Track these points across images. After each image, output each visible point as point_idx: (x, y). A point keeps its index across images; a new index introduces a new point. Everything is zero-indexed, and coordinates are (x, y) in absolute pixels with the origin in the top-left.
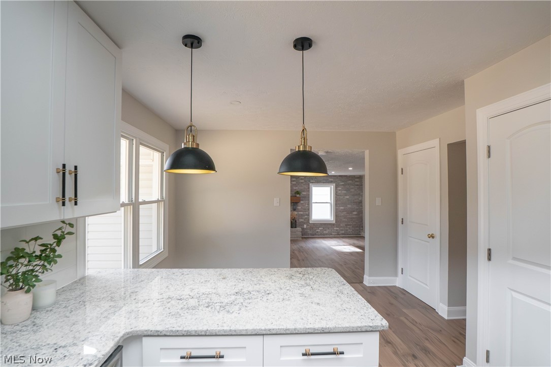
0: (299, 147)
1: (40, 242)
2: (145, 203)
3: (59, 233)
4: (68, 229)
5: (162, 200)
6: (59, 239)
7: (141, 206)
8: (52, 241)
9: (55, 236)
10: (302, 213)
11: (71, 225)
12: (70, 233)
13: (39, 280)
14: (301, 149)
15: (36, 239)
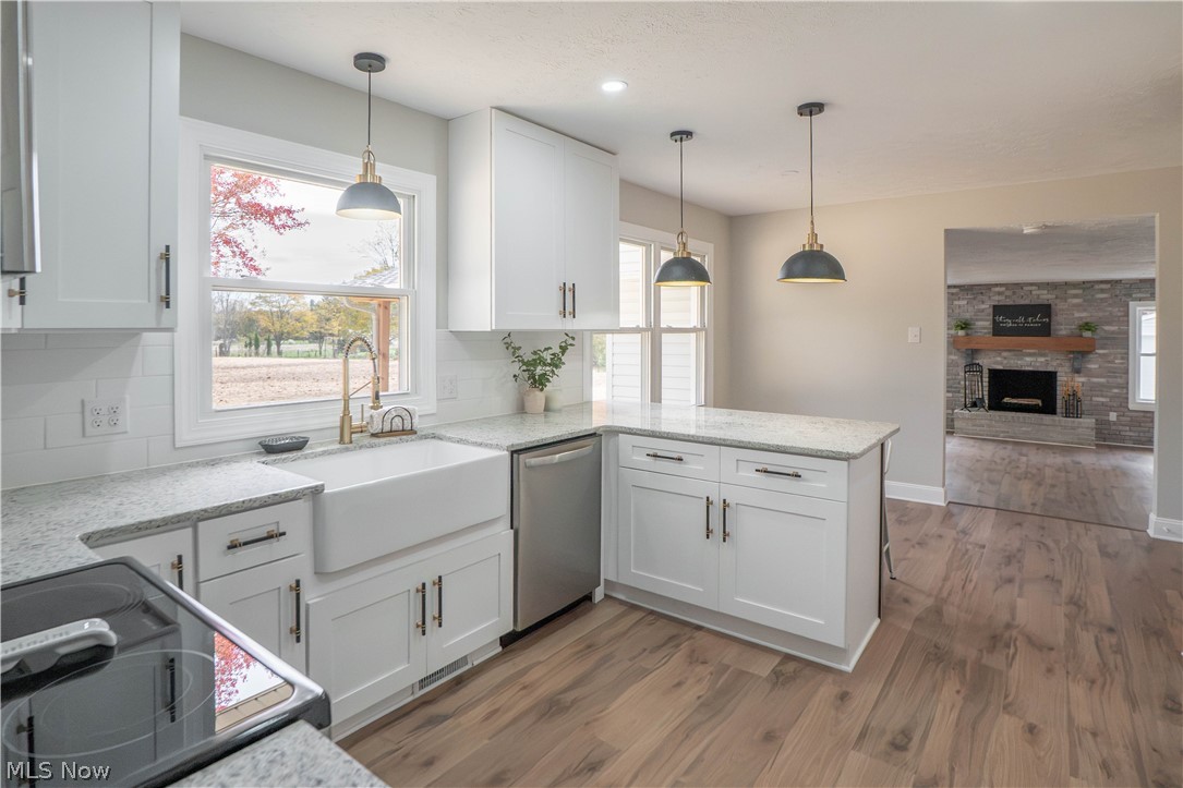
0: (804, 246)
1: (550, 351)
2: (670, 330)
3: (563, 344)
4: (571, 341)
5: (703, 328)
6: (564, 349)
7: (664, 335)
8: (558, 350)
9: (561, 347)
10: (1102, 380)
11: (573, 338)
12: (571, 345)
13: (548, 381)
14: (807, 249)
15: (546, 349)
